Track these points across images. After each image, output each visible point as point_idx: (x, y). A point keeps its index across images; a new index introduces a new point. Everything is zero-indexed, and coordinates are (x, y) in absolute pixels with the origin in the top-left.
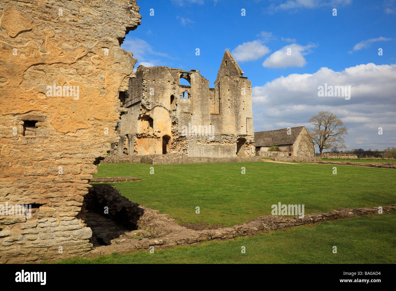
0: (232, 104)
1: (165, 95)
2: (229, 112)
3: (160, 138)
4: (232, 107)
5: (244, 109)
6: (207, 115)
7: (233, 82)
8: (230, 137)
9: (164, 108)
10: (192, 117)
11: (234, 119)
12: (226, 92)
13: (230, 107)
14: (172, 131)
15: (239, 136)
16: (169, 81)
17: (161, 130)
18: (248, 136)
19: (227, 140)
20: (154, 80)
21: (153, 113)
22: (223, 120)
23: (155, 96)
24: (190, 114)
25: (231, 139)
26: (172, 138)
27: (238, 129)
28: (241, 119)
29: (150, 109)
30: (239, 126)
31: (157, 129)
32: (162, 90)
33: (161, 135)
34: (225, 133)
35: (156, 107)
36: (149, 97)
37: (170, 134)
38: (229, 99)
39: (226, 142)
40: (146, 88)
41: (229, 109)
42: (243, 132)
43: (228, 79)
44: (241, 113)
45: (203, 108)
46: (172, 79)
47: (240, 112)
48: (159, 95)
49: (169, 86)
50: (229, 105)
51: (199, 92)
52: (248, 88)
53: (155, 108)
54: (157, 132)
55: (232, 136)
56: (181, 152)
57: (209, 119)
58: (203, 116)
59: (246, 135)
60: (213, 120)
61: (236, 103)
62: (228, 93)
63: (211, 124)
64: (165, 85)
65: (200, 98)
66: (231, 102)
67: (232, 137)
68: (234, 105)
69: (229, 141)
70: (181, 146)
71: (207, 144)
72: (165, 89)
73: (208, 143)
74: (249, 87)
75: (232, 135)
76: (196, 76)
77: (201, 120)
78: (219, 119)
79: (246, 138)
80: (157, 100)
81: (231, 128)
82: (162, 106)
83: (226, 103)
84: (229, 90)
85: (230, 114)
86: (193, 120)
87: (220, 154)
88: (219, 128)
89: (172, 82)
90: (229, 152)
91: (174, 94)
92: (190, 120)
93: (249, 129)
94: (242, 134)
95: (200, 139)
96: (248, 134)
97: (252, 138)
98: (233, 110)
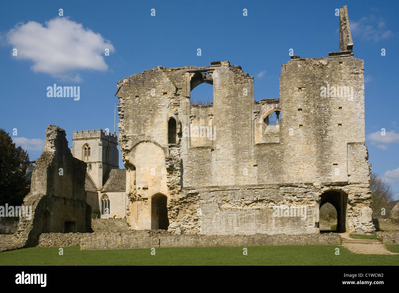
0: (307, 117)
1: (156, 120)
2: (301, 134)
3: (147, 199)
4: (308, 123)
5: (340, 125)
6: (247, 148)
7: (311, 68)
8: (303, 190)
9: (155, 143)
10: (214, 154)
11: (314, 149)
12: (293, 93)
13: (304, 125)
14: (168, 186)
15: (328, 186)
16: (165, 93)
17: (149, 185)
18: (351, 184)
19: (294, 196)
20: (137, 97)
21: (133, 156)
22: (285, 153)
23: (140, 124)
24: (209, 150)
25: (306, 192)
26: (169, 198)
27: (324, 171)
28: (333, 148)
29: (129, 148)
30: (327, 164)
31: (142, 183)
32: (152, 112)
33: (148, 194)
34: (289, 182)
35: (141, 144)
36: (127, 128)
37: (165, 191)
38: (300, 107)
39: (291, 202)
40: (123, 112)
41: (300, 130)
42: (337, 176)
43: (299, 66)
44: (334, 133)
45: (238, 135)
46: (170, 88)
47: (329, 134)
48: (145, 121)
49: (166, 101)
50: (300, 120)
51: (228, 105)
52: (353, 75)
53: (139, 146)
54: (141, 188)
55: (306, 186)
56: (190, 225)
57: (252, 154)
58: (238, 151)
59: (346, 184)
60: (260, 157)
61: (320, 113)
62: (298, 95)
63: (255, 166)
64: (157, 101)
65: (230, 115)
66: (306, 114)
67: (305, 190)
68: (313, 118)
69: (297, 199)
70: (191, 212)
71: (246, 207)
72: (157, 108)
73: (248, 205)
74: (358, 73)
75: (306, 184)
76: (222, 74)
77: (233, 159)
78: (274, 153)
79: (345, 189)
80: (142, 131)
81: (305, 171)
82: (151, 142)
83: (293, 117)
84: (300, 88)
85: (303, 140)
86: (217, 160)
87: (274, 228)
88: (277, 172)
89: (171, 94)
91: (174, 116)
92: (209, 161)
93: (353, 169)
94: (336, 181)
95: (228, 198)
96: (351, 180)
97: (363, 190)
98: (311, 131)
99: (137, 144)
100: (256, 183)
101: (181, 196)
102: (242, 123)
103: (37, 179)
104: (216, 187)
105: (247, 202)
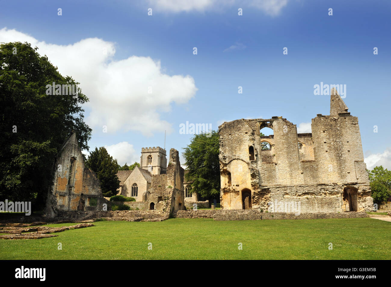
0: (330, 147)
1: (242, 148)
2: (327, 156)
3: (239, 191)
4: (331, 150)
5: (349, 151)
6: (296, 163)
7: (329, 121)
9: (242, 160)
10: (277, 167)
11: (335, 164)
12: (320, 134)
13: (328, 151)
14: (252, 184)
15: (346, 185)
16: (246, 133)
17: (240, 183)
18: (359, 184)
19: (327, 190)
20: (230, 134)
21: (230, 167)
22: (319, 166)
23: (232, 149)
24: (274, 164)
25: (333, 189)
26: (253, 191)
27: (342, 177)
28: (346, 164)
29: (227, 163)
30: (344, 172)
31: (236, 182)
32: (239, 143)
33: (240, 189)
34: (323, 183)
35: (234, 161)
36: (225, 151)
37: (249, 187)
38: (325, 141)
39: (325, 194)
40: (222, 143)
41: (326, 154)
42: (350, 179)
43: (322, 119)
44: (346, 156)
45: (291, 156)
46: (249, 130)
47: (343, 156)
48: (236, 148)
49: (247, 137)
50: (326, 147)
51: (283, 139)
52: (353, 125)
53: (232, 162)
54: (235, 185)
55: (333, 185)
56: (265, 207)
57: (300, 167)
58: (291, 165)
59: (356, 184)
60: (304, 168)
61: (337, 144)
62: (323, 135)
63: (302, 173)
64: (242, 137)
65: (285, 145)
66: (329, 145)
67: (333, 187)
68: (333, 147)
69: (329, 192)
70: (265, 200)
71: (299, 197)
72: (242, 141)
73: (299, 195)
74: (355, 124)
75: (333, 184)
76: (278, 123)
77: (289, 169)
78: (313, 166)
79: (356, 186)
80: (234, 153)
81: (331, 176)
82: (239, 159)
83: (322, 147)
84: (324, 131)
85: (329, 159)
86: (279, 170)
87: (317, 209)
88: (314, 177)
89: (249, 133)
90: (330, 206)
91: (253, 145)
92: (274, 170)
93: (360, 175)
94: (351, 182)
95: (288, 191)
96: (359, 181)
97: (367, 187)
98: (333, 154)
99: (232, 160)
100: (303, 183)
101: (259, 190)
102: (292, 150)
103: (168, 179)
104: (280, 185)
105: (300, 194)
